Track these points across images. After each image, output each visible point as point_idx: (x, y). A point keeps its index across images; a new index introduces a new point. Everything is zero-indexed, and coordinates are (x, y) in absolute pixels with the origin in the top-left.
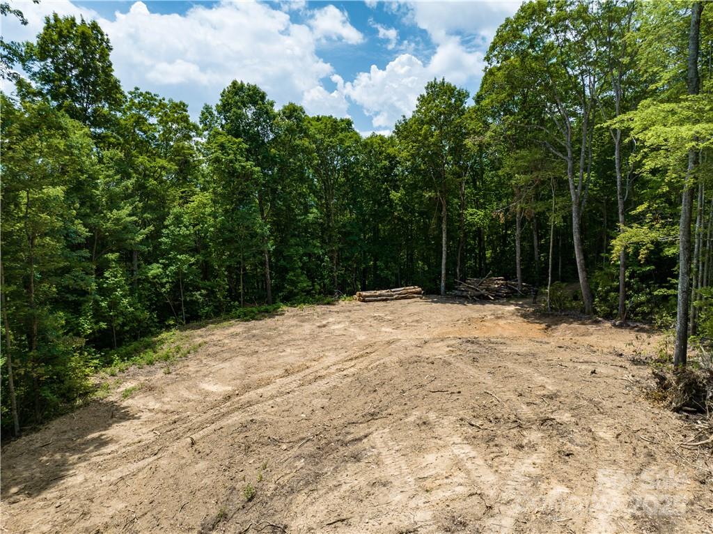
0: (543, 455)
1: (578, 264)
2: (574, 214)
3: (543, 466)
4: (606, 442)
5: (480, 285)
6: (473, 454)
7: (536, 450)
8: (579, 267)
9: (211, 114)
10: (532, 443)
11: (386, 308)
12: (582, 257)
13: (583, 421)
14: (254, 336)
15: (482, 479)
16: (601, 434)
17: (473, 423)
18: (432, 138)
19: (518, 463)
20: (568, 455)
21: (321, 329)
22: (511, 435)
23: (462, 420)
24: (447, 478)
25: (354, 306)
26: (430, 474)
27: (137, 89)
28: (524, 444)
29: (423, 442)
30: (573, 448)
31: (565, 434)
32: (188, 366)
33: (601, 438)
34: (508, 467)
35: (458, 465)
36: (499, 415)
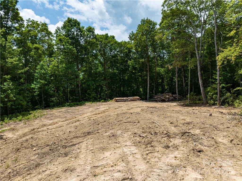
0: (182, 152)
1: (200, 84)
2: (198, 64)
3: (181, 158)
4: (224, 144)
5: (162, 96)
6: (136, 151)
7: (177, 149)
8: (201, 86)
9: (59, 30)
10: (176, 145)
11: (125, 103)
12: (202, 81)
13: (208, 134)
14: (68, 112)
15: (136, 167)
16: (220, 140)
17: (141, 135)
18: (143, 39)
19: (165, 156)
20: (199, 152)
21: (96, 110)
22: (163, 140)
23: (135, 134)
24: (112, 166)
25: (112, 103)
26: (102, 164)
27: (29, 19)
28: (170, 145)
29: (108, 145)
30: (203, 148)
31: (197, 140)
32: (35, 122)
33: (221, 142)
34: (156, 160)
35: (123, 158)
36: (157, 131)
